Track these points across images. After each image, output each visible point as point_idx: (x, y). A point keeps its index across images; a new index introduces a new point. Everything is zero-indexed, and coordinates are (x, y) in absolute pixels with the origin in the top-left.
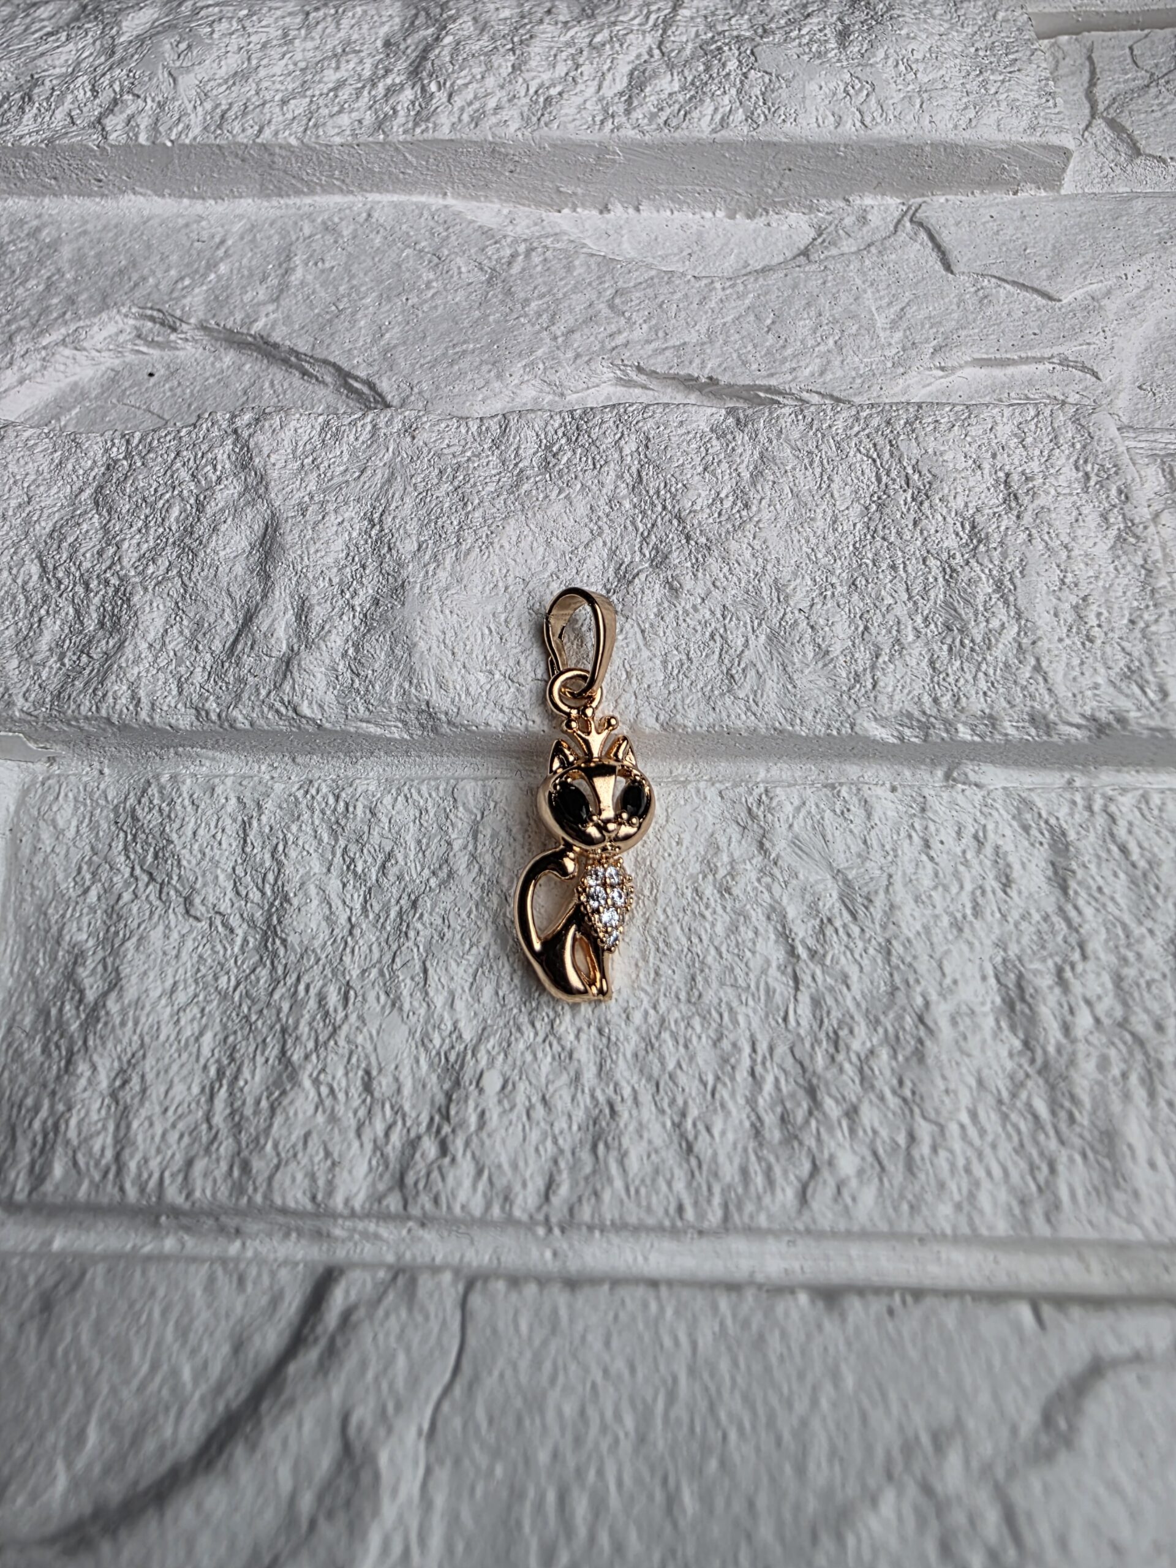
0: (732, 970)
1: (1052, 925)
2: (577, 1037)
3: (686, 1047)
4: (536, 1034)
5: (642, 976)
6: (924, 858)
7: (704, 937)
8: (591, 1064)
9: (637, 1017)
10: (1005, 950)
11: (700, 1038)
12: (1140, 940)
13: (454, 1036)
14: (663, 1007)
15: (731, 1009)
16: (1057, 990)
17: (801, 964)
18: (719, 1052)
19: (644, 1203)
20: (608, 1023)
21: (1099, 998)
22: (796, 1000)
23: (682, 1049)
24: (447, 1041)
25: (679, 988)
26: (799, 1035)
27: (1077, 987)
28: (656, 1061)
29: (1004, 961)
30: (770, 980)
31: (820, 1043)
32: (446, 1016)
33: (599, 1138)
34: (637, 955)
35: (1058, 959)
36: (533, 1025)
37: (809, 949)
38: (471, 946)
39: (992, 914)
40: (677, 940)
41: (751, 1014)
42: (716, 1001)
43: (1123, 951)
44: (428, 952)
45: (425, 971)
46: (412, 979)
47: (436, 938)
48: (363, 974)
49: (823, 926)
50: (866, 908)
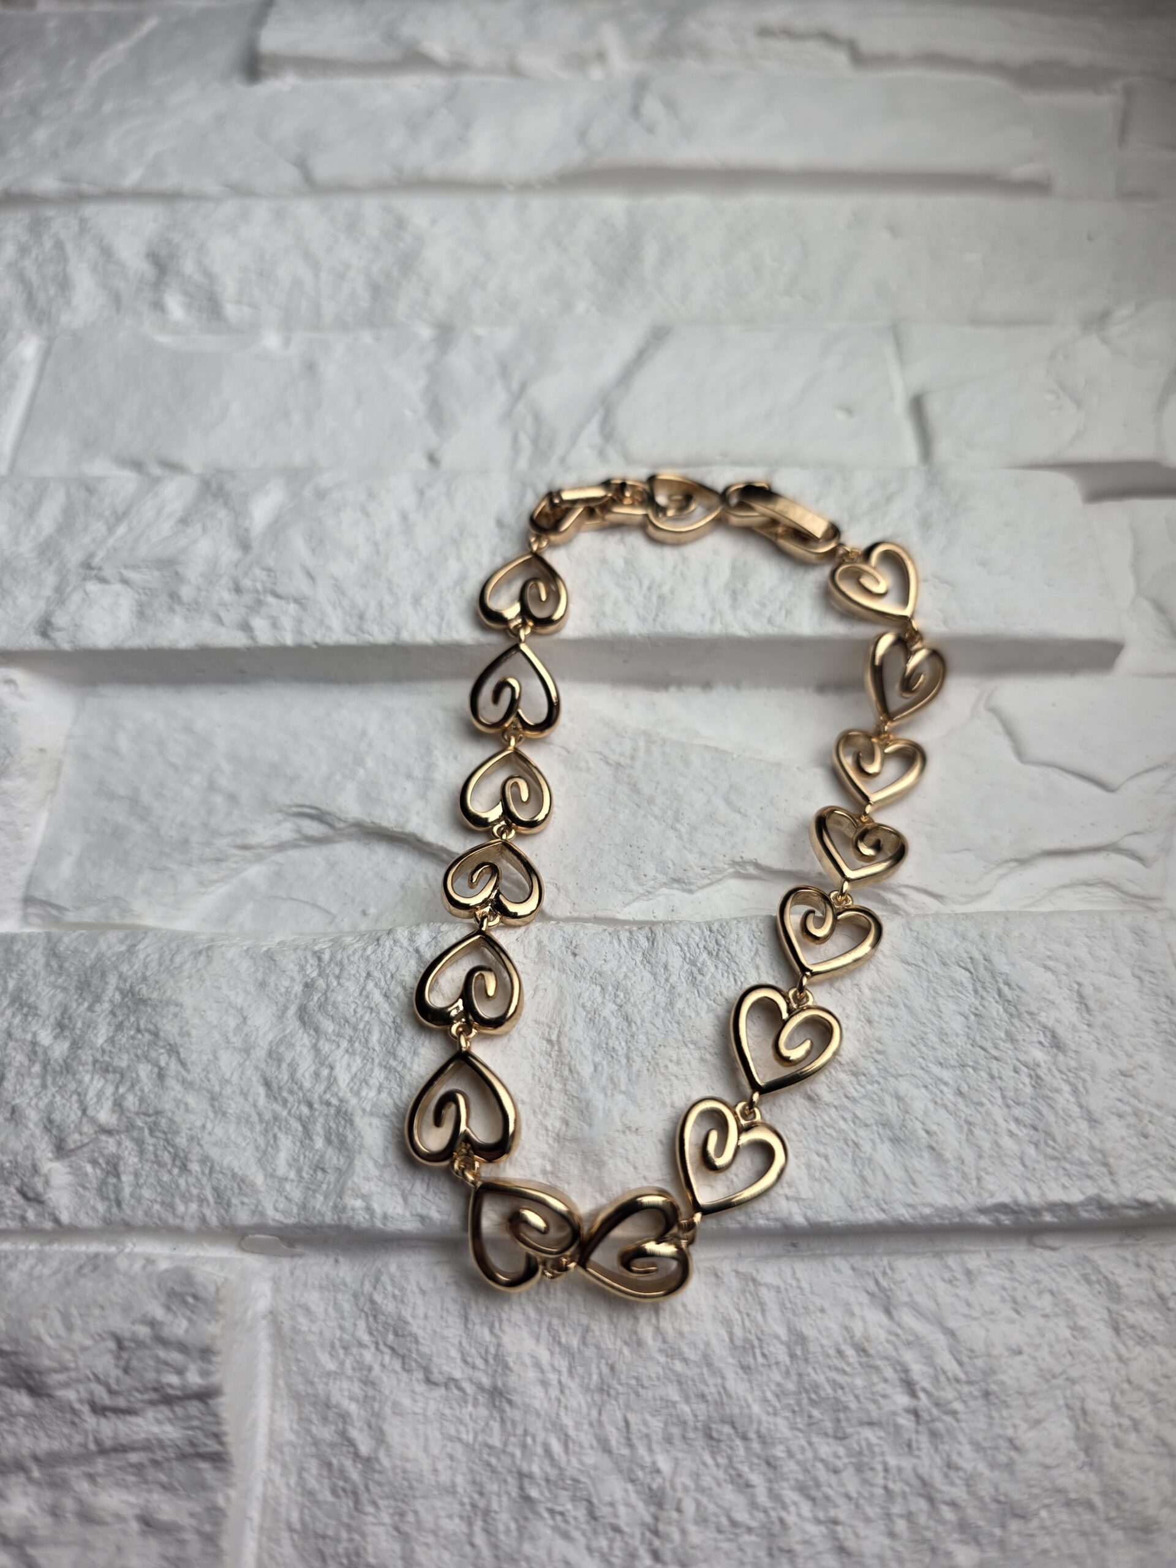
0: (868, 1412)
1: (1108, 1360)
2: (751, 1469)
8: (763, 1488)
13: (655, 1472)
25: (827, 1427)
28: (813, 1483)
30: (898, 1418)
32: (647, 1457)
35: (1112, 1389)
36: (715, 1459)
44: (628, 1407)
45: (627, 1423)
46: (617, 1429)
47: (632, 1397)
48: (578, 1425)
49: (938, 1374)
50: (970, 1358)
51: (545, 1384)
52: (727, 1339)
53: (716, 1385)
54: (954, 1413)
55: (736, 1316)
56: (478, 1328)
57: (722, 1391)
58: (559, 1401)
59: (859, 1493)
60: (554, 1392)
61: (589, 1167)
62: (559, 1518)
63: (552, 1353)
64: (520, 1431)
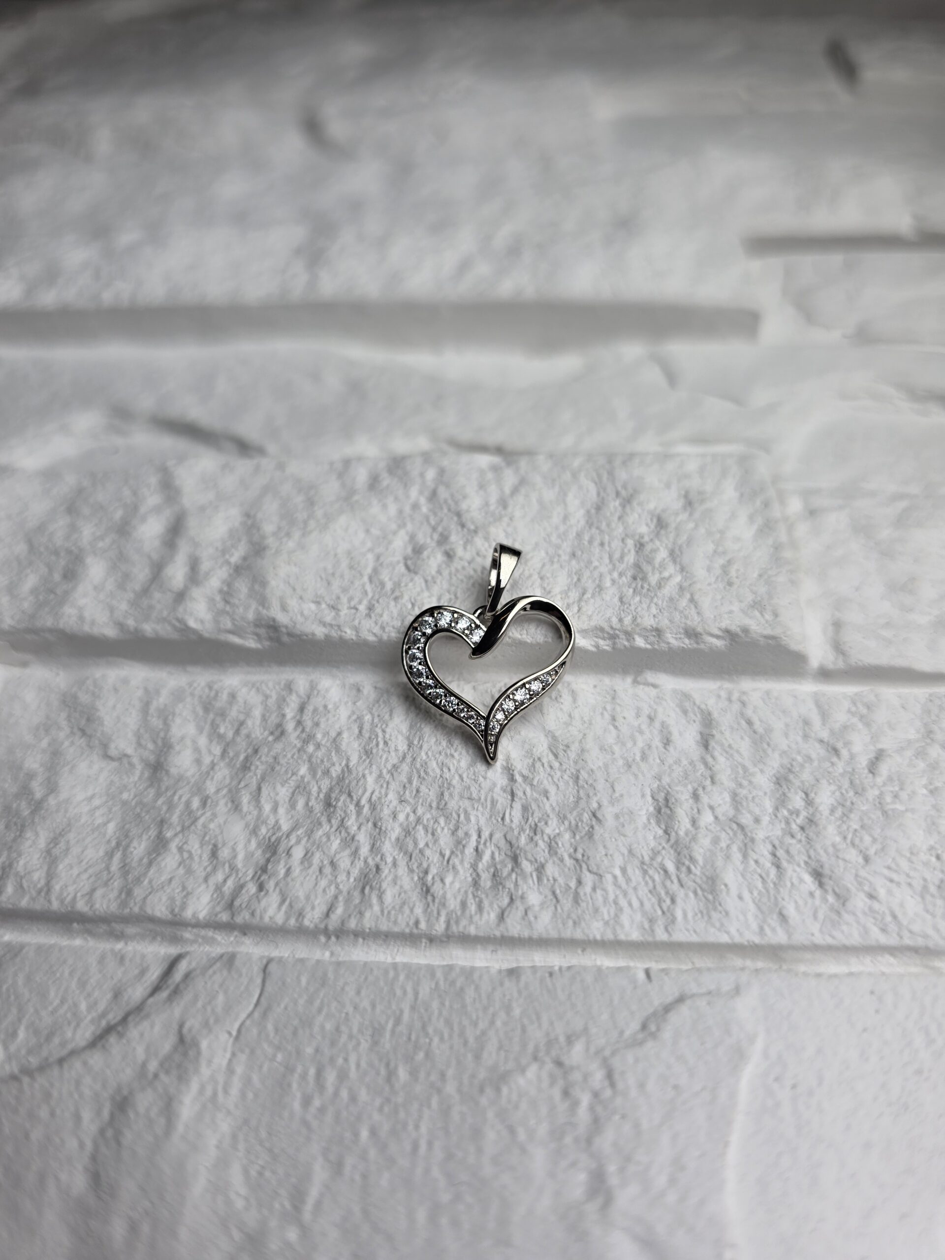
0: (469, 788)
1: (695, 766)
2: (359, 828)
3: (433, 834)
4: (331, 827)
5: (407, 792)
6: (611, 727)
7: (452, 768)
8: (367, 844)
9: (401, 817)
10: (660, 780)
11: (443, 829)
12: (753, 774)
13: (276, 828)
14: (420, 811)
15: (466, 812)
16: (691, 801)
17: (517, 784)
18: (455, 838)
19: (393, 919)
20: (381, 819)
21: (719, 805)
22: (511, 807)
23: (430, 836)
24: (271, 831)
25: (432, 800)
26: (511, 828)
27: (705, 799)
28: (411, 842)
29: (658, 785)
30: (495, 795)
31: (524, 833)
32: (272, 817)
33: (367, 883)
34: (405, 780)
35: (695, 785)
36: (329, 821)
37: (523, 776)
38: (293, 774)
39: (654, 760)
40: (433, 770)
41: (480, 816)
42: (456, 808)
43: (739, 779)
44: (263, 779)
45: (259, 789)
46: (251, 794)
47: (269, 770)
48: (218, 791)
49: (535, 763)
50: (565, 751)
51: (198, 762)
52: (357, 731)
53: (340, 765)
54: (546, 793)
55: (368, 718)
56: (154, 719)
57: (346, 769)
58: (208, 773)
59: (452, 853)
60: (204, 768)
61: (257, 587)
62: (186, 855)
63: (211, 741)
64: (169, 794)
